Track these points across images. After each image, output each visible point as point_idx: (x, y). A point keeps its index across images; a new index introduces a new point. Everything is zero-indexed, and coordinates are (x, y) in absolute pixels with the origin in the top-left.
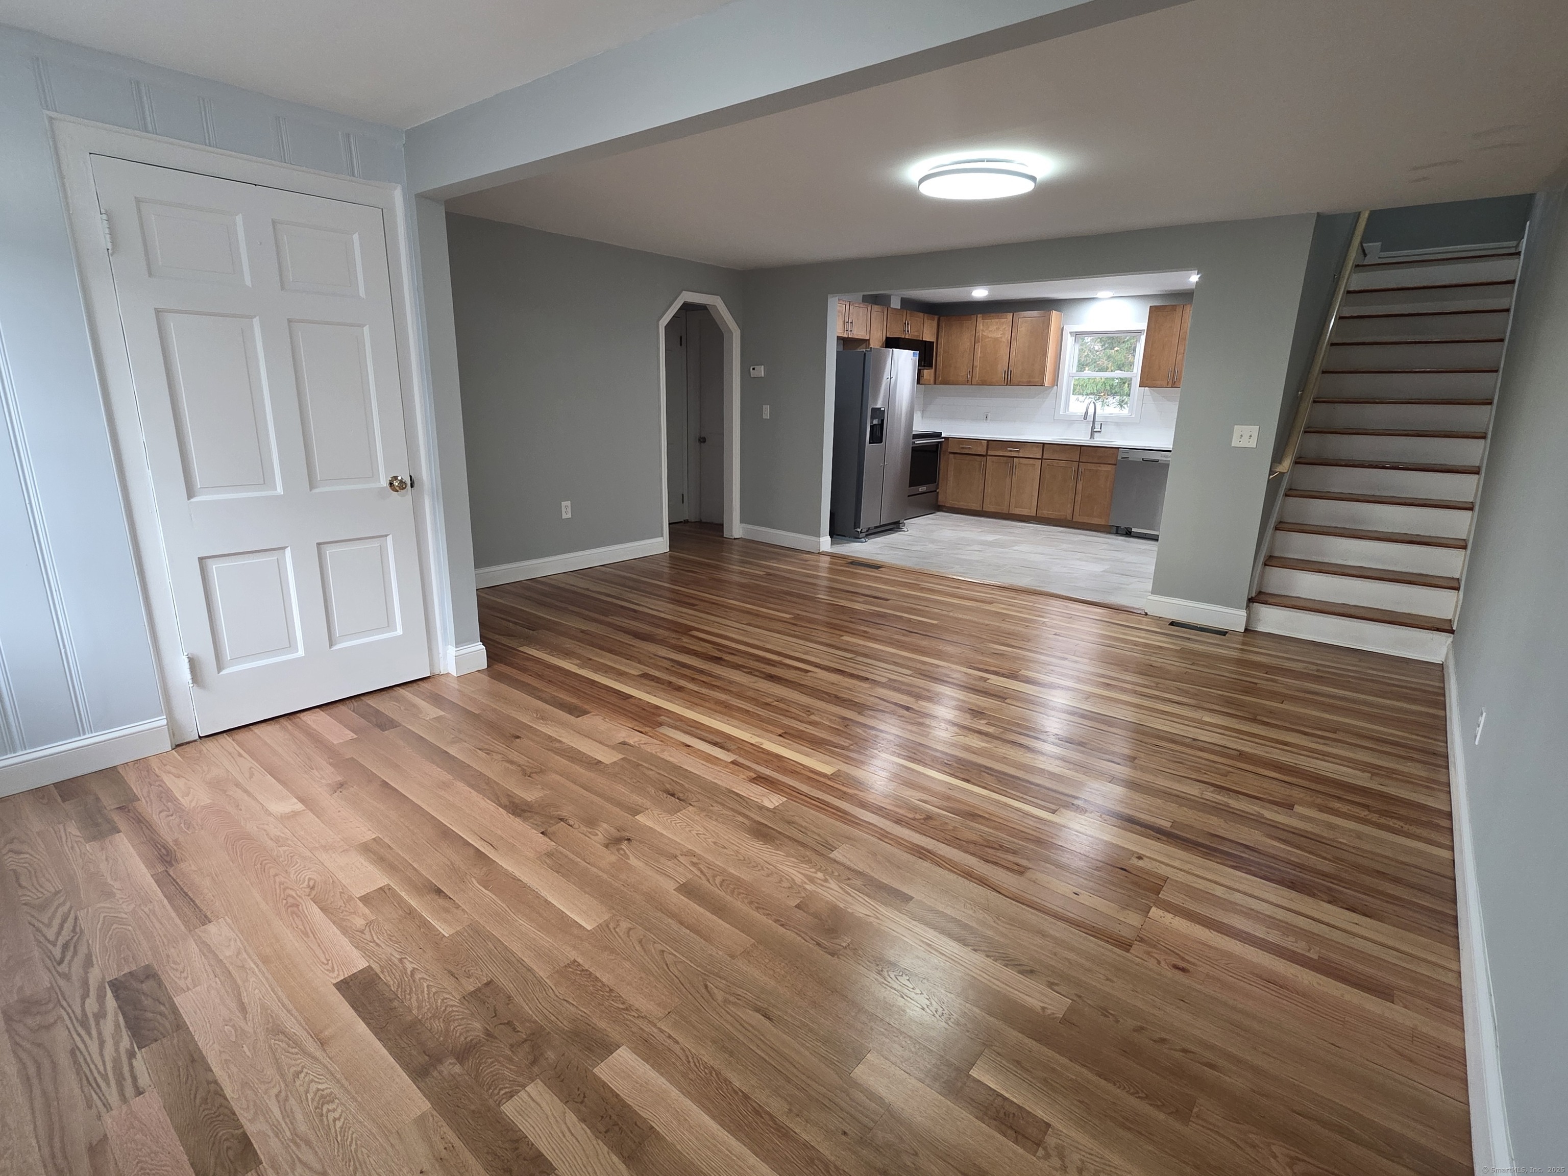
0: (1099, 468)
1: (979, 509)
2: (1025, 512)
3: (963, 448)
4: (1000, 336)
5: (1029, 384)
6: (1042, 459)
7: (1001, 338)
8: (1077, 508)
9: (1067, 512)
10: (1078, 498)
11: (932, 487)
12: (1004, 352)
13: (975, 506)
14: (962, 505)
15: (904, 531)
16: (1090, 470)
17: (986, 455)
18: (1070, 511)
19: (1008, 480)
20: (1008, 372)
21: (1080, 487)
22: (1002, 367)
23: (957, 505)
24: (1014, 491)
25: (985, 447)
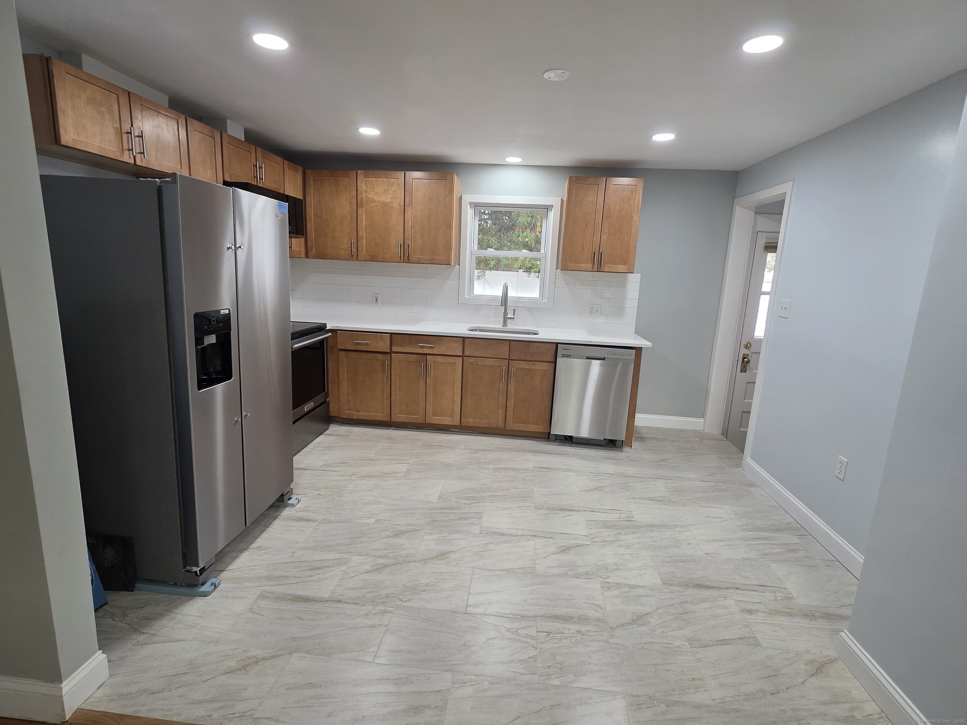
0: (533, 367)
1: (386, 419)
2: (446, 421)
3: (358, 344)
4: (389, 200)
5: (432, 262)
6: (463, 356)
7: (392, 202)
8: (510, 413)
9: (497, 420)
10: (511, 404)
11: (319, 398)
12: (396, 220)
13: (380, 416)
14: (363, 415)
15: (293, 505)
16: (522, 369)
17: (390, 353)
18: (501, 418)
19: (422, 383)
20: (404, 246)
21: (512, 388)
22: (396, 239)
23: (355, 415)
24: (430, 397)
25: (389, 342)
